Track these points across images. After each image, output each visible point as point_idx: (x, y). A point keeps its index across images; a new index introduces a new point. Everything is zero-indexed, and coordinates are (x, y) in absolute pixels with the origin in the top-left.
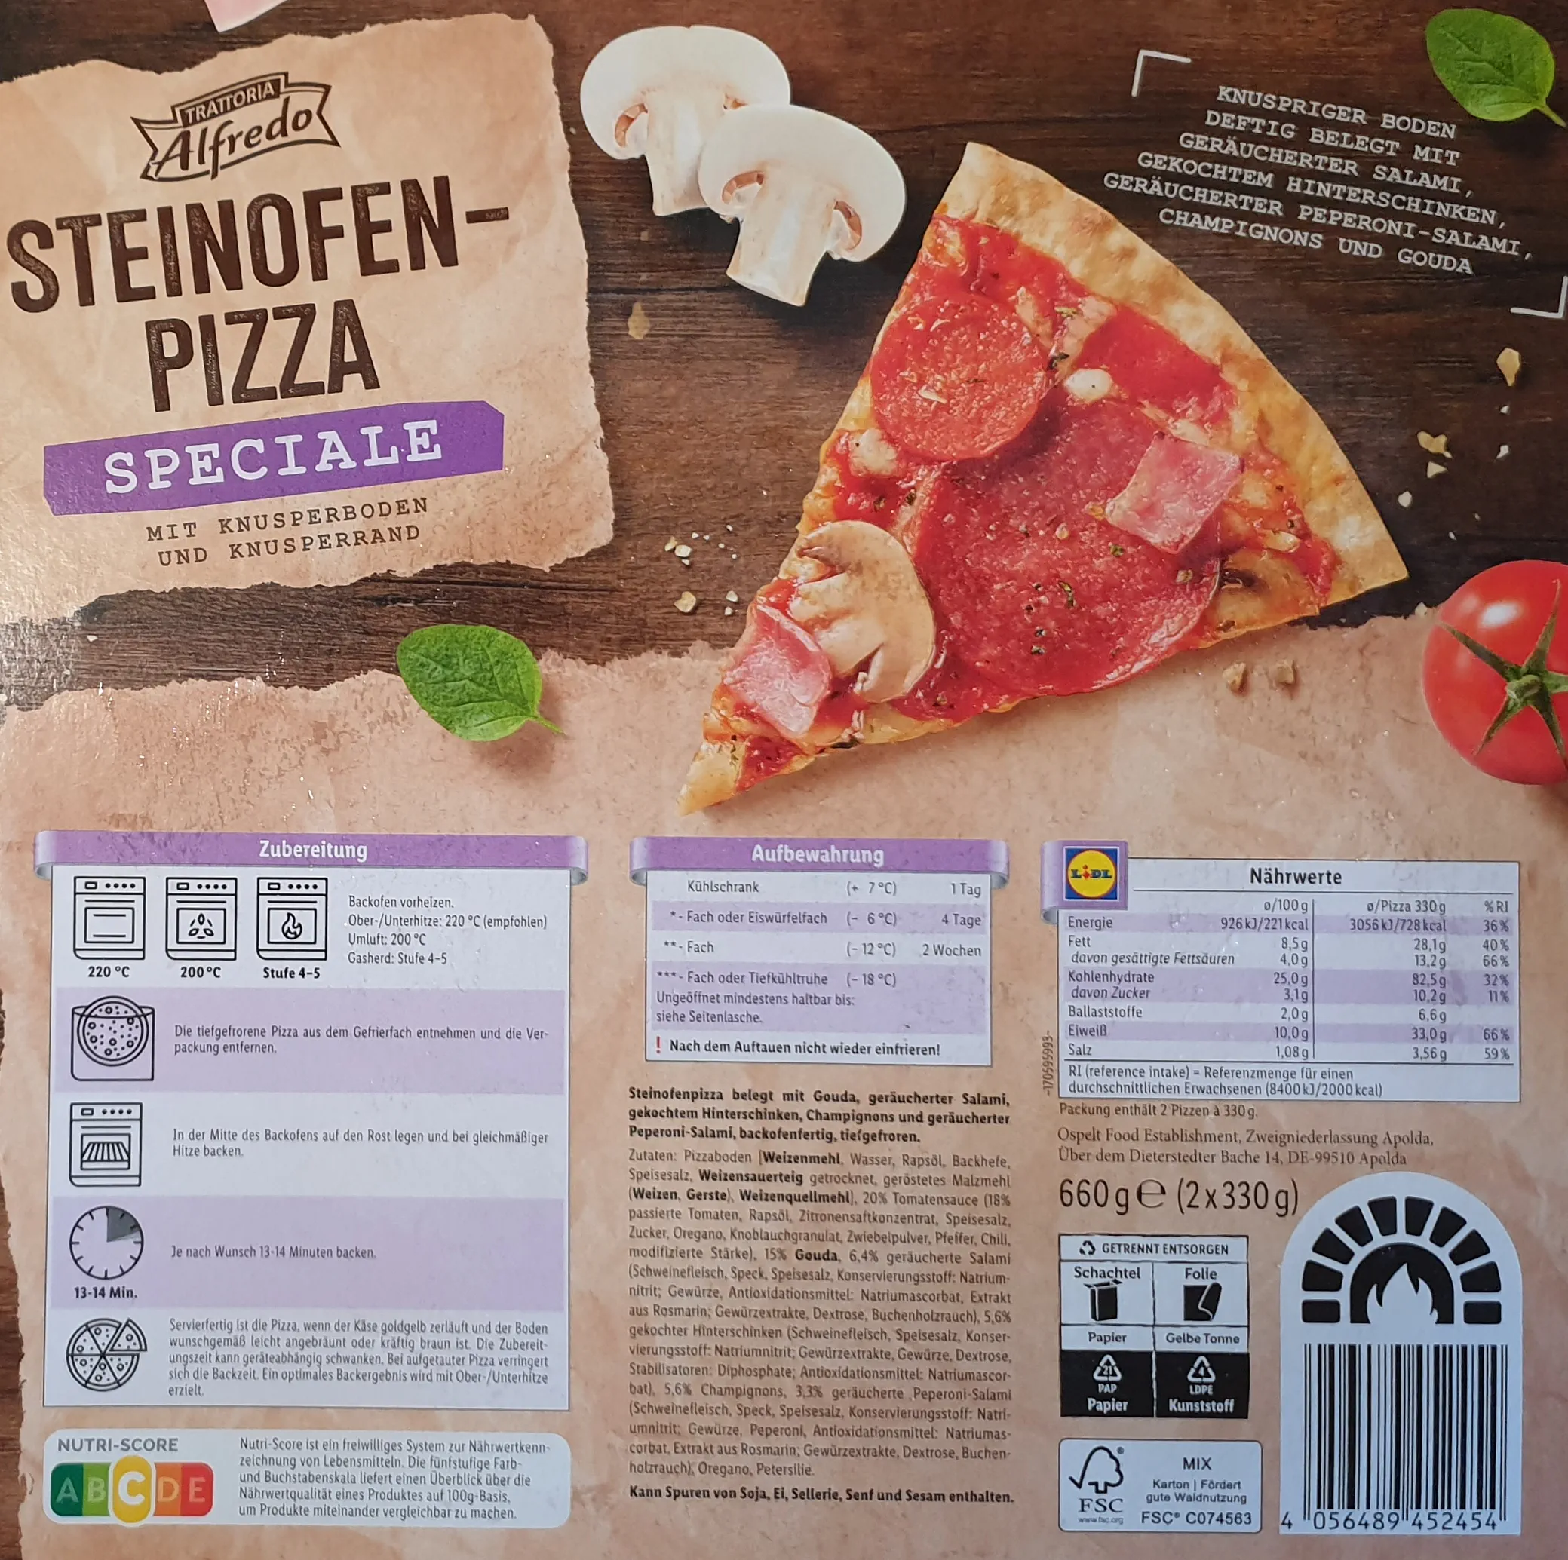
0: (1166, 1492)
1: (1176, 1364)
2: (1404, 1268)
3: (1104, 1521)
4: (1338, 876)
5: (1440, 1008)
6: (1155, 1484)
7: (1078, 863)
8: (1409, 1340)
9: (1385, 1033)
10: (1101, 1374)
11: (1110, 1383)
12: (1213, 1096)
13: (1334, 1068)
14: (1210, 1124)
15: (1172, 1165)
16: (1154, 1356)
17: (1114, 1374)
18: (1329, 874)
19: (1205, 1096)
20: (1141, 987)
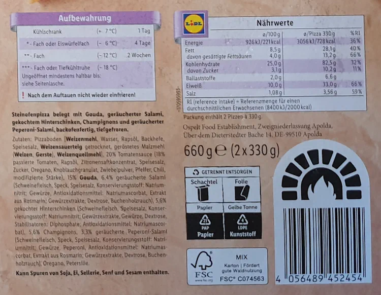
0: (229, 269)
1: (232, 218)
2: (323, 177)
3: (205, 281)
4: (291, 23)
5: (334, 74)
6: (225, 265)
7: (188, 20)
8: (325, 206)
9: (312, 84)
10: (202, 222)
11: (206, 226)
12: (244, 111)
13: (292, 98)
14: (243, 122)
15: (229, 139)
16: (223, 215)
17: (208, 222)
18: (288, 22)
19: (241, 111)
20: (214, 68)
